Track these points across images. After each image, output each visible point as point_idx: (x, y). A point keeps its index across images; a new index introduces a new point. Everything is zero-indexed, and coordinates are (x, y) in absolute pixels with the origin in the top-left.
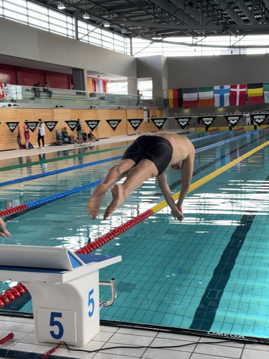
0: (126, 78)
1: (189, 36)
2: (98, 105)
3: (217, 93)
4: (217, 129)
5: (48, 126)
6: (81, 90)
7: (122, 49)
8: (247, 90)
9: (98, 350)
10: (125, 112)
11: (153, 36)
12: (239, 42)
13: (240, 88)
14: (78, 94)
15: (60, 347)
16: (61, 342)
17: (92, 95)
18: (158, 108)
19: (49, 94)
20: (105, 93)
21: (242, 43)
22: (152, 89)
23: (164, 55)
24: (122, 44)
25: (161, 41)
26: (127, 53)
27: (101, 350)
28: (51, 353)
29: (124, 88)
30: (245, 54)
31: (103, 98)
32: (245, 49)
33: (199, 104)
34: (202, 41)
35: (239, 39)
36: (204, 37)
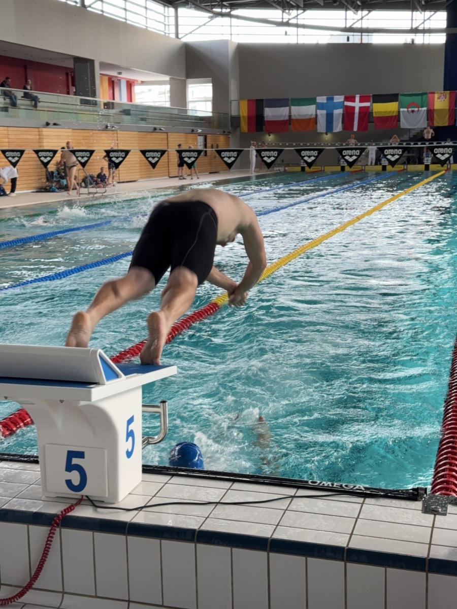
0: (167, 78)
1: (277, 9)
2: (119, 123)
3: (323, 109)
4: (320, 169)
5: (41, 157)
6: (88, 96)
7: (161, 27)
8: (372, 105)
9: (142, 508)
10: (166, 137)
11: (214, 6)
12: (360, 21)
13: (361, 101)
14: (84, 102)
15: (82, 503)
16: (82, 496)
17: (108, 105)
18: (221, 131)
19: (33, 102)
20: (130, 103)
21: (365, 24)
22: (211, 99)
23: (233, 40)
24: (161, 18)
25: (228, 15)
26: (169, 34)
27: (145, 507)
28: (68, 513)
29: (164, 95)
30: (370, 42)
31: (127, 112)
32: (369, 34)
33: (291, 127)
34: (299, 17)
35: (360, 17)
36: (302, 11)
